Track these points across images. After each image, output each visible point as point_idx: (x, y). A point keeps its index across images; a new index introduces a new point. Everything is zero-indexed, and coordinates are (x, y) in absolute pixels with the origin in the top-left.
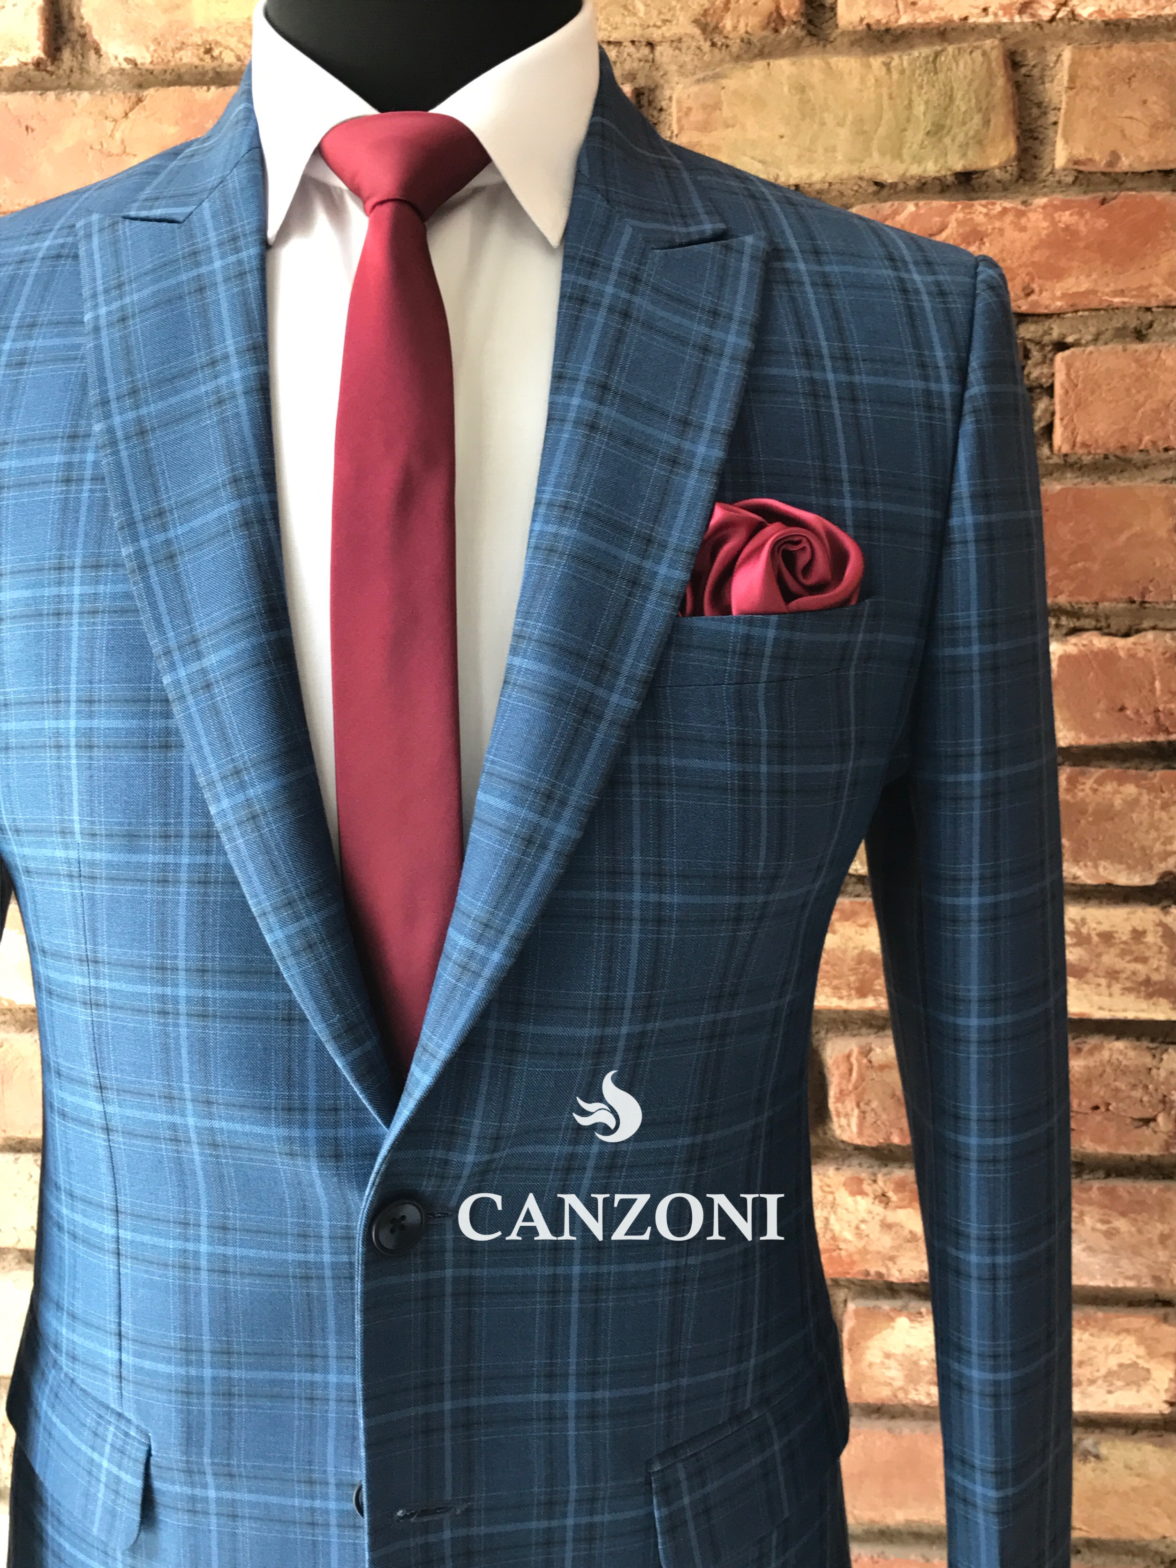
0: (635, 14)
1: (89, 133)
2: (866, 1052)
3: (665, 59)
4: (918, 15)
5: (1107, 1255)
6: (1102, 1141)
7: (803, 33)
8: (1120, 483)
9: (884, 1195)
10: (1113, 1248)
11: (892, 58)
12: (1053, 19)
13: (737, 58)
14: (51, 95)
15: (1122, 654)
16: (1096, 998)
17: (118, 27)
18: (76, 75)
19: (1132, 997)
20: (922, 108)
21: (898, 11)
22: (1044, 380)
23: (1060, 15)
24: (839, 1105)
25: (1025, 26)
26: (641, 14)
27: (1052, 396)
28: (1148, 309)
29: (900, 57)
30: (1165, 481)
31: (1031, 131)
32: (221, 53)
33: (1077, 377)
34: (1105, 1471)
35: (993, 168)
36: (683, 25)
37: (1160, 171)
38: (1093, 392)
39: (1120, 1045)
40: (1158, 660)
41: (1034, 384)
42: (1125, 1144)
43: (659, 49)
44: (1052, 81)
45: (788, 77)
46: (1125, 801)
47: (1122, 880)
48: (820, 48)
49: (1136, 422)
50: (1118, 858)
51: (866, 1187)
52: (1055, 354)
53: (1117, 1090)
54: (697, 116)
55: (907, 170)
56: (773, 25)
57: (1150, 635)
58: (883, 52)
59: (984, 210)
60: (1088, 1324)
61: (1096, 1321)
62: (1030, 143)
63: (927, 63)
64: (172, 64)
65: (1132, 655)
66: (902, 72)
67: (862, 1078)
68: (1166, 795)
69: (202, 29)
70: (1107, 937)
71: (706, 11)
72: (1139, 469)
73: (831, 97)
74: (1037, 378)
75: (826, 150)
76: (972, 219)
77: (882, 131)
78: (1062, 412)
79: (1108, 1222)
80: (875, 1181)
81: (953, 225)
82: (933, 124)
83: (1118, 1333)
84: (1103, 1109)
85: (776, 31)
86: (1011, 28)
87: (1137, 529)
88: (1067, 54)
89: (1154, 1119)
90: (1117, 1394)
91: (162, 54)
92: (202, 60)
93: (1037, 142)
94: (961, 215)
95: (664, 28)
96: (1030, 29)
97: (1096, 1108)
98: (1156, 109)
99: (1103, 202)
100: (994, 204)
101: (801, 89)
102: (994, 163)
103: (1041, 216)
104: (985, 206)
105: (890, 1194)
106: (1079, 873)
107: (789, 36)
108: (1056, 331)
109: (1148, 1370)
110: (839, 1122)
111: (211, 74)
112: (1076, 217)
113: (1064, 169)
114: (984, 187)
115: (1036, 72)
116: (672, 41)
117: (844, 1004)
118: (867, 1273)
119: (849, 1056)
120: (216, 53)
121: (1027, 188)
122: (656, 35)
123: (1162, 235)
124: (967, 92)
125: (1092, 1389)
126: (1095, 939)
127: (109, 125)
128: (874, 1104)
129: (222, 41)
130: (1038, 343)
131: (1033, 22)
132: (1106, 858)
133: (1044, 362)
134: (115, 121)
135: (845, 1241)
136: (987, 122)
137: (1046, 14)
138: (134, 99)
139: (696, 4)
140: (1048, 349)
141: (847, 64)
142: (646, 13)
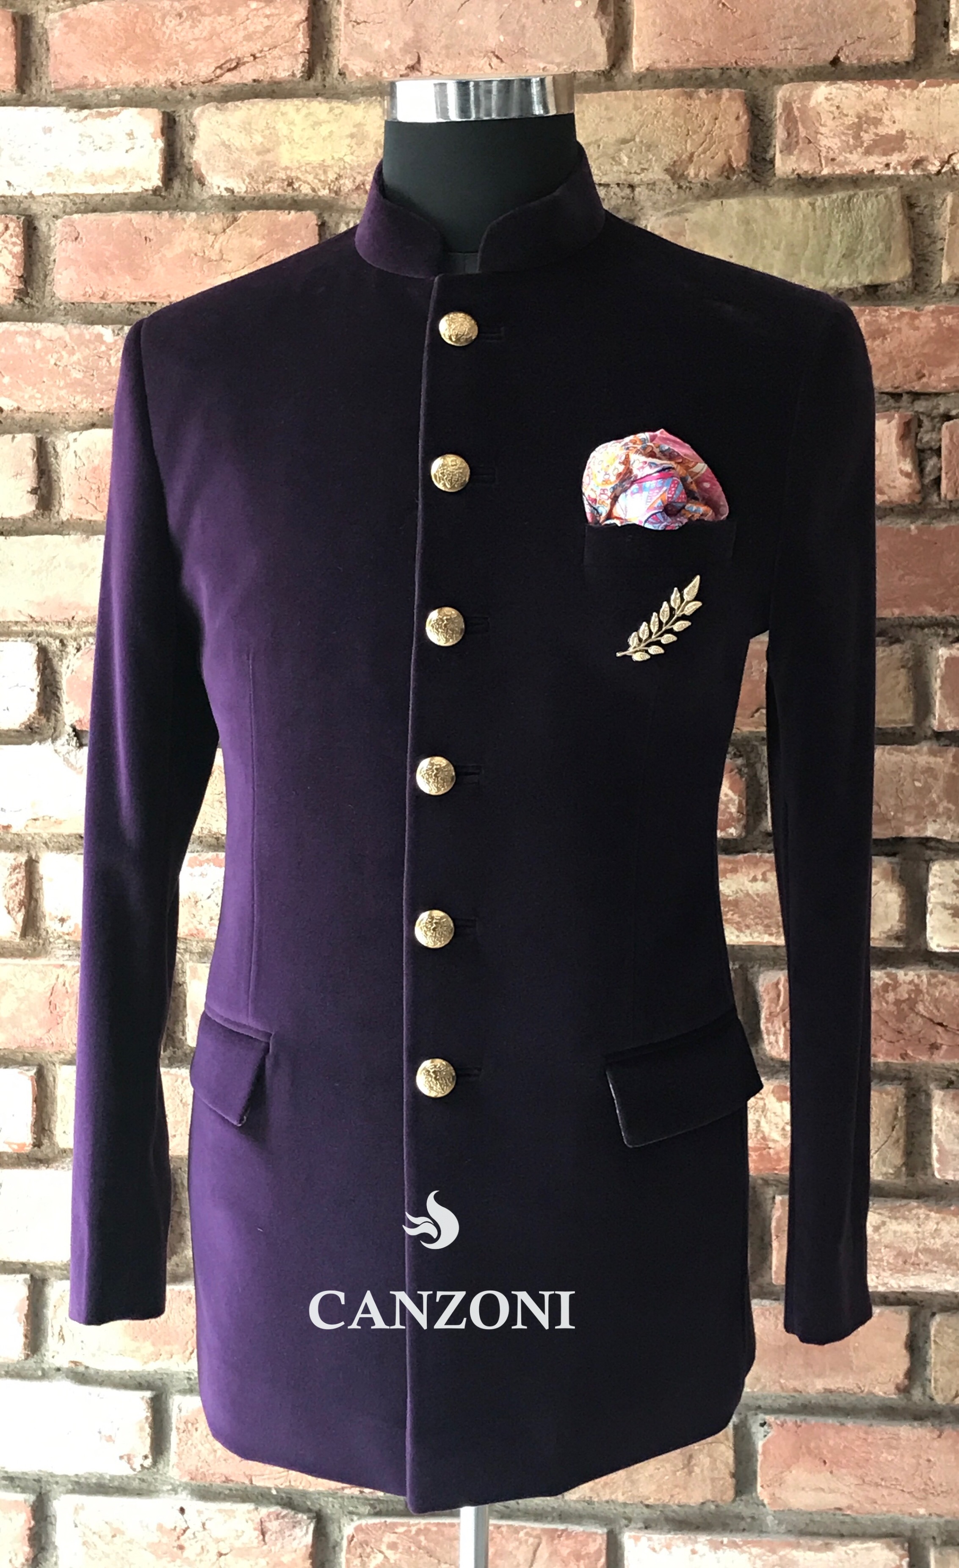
0: (620, 164)
1: (195, 243)
3: (642, 198)
4: (836, 168)
7: (748, 180)
11: (817, 200)
12: (939, 172)
13: (698, 198)
14: (166, 214)
17: (222, 164)
18: (183, 200)
20: (839, 237)
21: (821, 165)
22: (933, 443)
24: (769, 1025)
25: (918, 178)
26: (625, 164)
27: (940, 455)
29: (822, 199)
31: (924, 255)
32: (300, 186)
35: (894, 283)
36: (656, 173)
41: (926, 447)
43: (638, 190)
44: (939, 218)
45: (737, 212)
48: (762, 191)
52: (942, 424)
55: (827, 283)
56: (726, 174)
58: (810, 194)
59: (887, 314)
62: (922, 264)
63: (844, 203)
64: (262, 193)
66: (824, 209)
69: (286, 168)
71: (675, 162)
73: (769, 228)
74: (927, 442)
76: (876, 321)
77: (808, 253)
78: (946, 467)
82: (847, 249)
85: (728, 178)
86: (908, 179)
88: (949, 199)
91: (255, 185)
92: (285, 191)
93: (928, 264)
94: (868, 318)
95: (643, 175)
96: (922, 180)
100: (894, 309)
101: (746, 221)
102: (894, 279)
103: (930, 319)
104: (887, 311)
107: (738, 182)
108: (943, 406)
110: (768, 1039)
111: (289, 201)
112: (956, 321)
113: (948, 284)
114: (887, 298)
115: (926, 211)
116: (648, 184)
119: (777, 984)
120: (296, 186)
121: (920, 298)
122: (636, 179)
124: (873, 226)
127: (211, 238)
129: (302, 178)
130: (929, 416)
131: (924, 175)
133: (933, 430)
134: (216, 235)
135: (774, 1141)
136: (888, 249)
137: (933, 169)
138: (230, 219)
139: (668, 157)
140: (937, 420)
141: (782, 203)
142: (629, 163)
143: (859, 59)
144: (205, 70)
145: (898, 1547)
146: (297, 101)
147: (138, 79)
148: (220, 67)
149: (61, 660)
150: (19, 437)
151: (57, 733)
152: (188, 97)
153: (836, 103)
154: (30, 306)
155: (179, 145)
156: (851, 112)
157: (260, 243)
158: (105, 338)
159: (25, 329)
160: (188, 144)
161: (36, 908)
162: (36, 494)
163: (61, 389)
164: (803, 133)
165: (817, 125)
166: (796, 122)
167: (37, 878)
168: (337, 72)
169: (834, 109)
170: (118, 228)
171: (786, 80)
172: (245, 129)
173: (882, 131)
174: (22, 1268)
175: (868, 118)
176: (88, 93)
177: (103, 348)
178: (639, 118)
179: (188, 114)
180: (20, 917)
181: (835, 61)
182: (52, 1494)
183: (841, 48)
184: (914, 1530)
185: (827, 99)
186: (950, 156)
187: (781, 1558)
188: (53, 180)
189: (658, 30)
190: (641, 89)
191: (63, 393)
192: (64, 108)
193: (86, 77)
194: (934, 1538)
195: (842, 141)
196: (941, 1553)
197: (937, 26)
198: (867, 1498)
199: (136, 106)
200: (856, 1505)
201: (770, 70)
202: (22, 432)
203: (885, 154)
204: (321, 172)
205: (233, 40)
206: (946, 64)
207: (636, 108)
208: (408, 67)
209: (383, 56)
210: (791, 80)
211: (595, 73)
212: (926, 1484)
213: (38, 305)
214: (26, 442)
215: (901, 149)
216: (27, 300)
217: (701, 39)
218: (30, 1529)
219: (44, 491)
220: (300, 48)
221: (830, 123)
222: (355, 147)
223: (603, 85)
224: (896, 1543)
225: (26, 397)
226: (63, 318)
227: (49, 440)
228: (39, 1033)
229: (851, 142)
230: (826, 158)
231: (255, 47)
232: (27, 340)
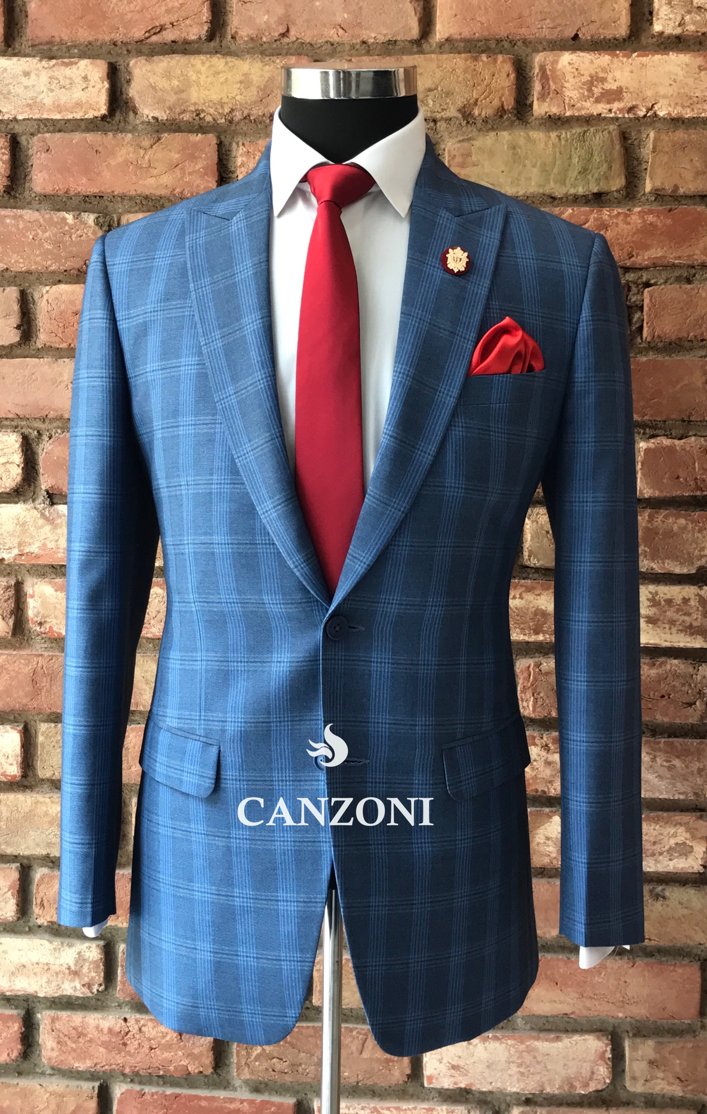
0: (427, 105)
1: (131, 155)
2: (538, 665)
3: (442, 129)
4: (575, 111)
5: (668, 781)
6: (666, 715)
7: (514, 118)
8: (677, 357)
9: (546, 745)
10: (672, 776)
11: (561, 133)
12: (645, 116)
13: (480, 130)
14: (110, 134)
15: (678, 448)
16: (663, 635)
17: (150, 100)
18: (122, 124)
19: (683, 635)
20: (577, 160)
21: (565, 109)
22: (638, 303)
23: (649, 115)
24: (523, 695)
25: (630, 119)
26: (431, 106)
27: (642, 311)
28: (693, 267)
29: (566, 133)
30: (701, 357)
31: (633, 173)
32: (204, 116)
33: (656, 301)
34: (668, 906)
35: (613, 191)
36: (452, 112)
37: (699, 196)
38: (664, 309)
39: (676, 662)
40: (697, 452)
41: (633, 305)
42: (679, 717)
43: (439, 124)
44: (644, 148)
45: (507, 141)
46: (679, 528)
47: (678, 570)
48: (523, 127)
49: (686, 325)
50: (675, 558)
51: (537, 741)
52: (644, 289)
53: (674, 686)
54: (458, 159)
55: (568, 191)
56: (499, 114)
57: (693, 439)
58: (557, 130)
59: (608, 213)
60: (659, 820)
61: (663, 818)
62: (632, 179)
63: (579, 136)
64: (178, 120)
65: (683, 449)
66: (567, 141)
67: (535, 679)
68: (701, 525)
69: (195, 104)
70: (669, 602)
71: (465, 105)
72: (688, 351)
73: (529, 152)
74: (635, 302)
75: (526, 179)
76: (602, 217)
77: (555, 171)
78: (647, 319)
79: (670, 761)
80: (542, 738)
81: (592, 220)
82: (582, 168)
83: (675, 825)
84: (667, 697)
85: (501, 117)
86: (623, 120)
87: (686, 382)
88: (652, 135)
89: (695, 703)
90: (675, 861)
91: (173, 115)
92: (194, 119)
93: (636, 179)
94: (596, 216)
95: (442, 113)
96: (633, 121)
97: (663, 696)
98: (698, 164)
99: (670, 210)
100: (613, 210)
101: (513, 147)
102: (614, 188)
103: (638, 217)
104: (608, 211)
105: (550, 745)
106: (654, 566)
107: (507, 119)
108: (645, 277)
109: (692, 847)
110: (523, 705)
111: (197, 127)
112: (655, 218)
113: (650, 193)
114: (608, 202)
115: (635, 142)
116: (446, 120)
117: (526, 638)
118: (537, 791)
119: (529, 667)
120: (202, 116)
121: (630, 203)
122: (438, 116)
123: (700, 228)
124: (600, 152)
125: (661, 858)
126: (663, 603)
127: (142, 152)
128: (542, 695)
129: (206, 110)
130: (635, 283)
131: (635, 118)
132: (669, 558)
133: (638, 293)
134: (146, 149)
136: (610, 168)
137: (641, 114)
138: (156, 139)
139: (460, 102)
140: (640, 286)
141: (538, 135)
142: (434, 105)
143: (592, 36)
144: (138, 33)
145: (604, 1038)
146: (202, 57)
147: (90, 39)
148: (149, 31)
149: (38, 444)
150: (8, 289)
151: (36, 495)
152: (125, 52)
153: (576, 66)
154: (15, 197)
155: (119, 85)
156: (587, 73)
157: (177, 156)
158: (68, 221)
159: (12, 214)
160: (125, 85)
161: (21, 615)
162: (20, 329)
163: (38, 256)
164: (553, 87)
165: (563, 81)
166: (548, 79)
167: (22, 594)
168: (230, 37)
169: (574, 70)
170: (77, 143)
171: (541, 49)
172: (166, 76)
173: (607, 86)
174: (15, 858)
175: (597, 77)
176: (56, 48)
177: (67, 228)
178: (440, 73)
179: (125, 64)
180: (11, 622)
181: (576, 37)
182: (36, 1010)
183: (580, 28)
184: (614, 1027)
185: (569, 63)
186: (653, 105)
187: (527, 1046)
188: (31, 109)
189: (454, 13)
190: (441, 53)
191: (39, 259)
192: (38, 58)
193: (53, 37)
194: (628, 1032)
195: (579, 92)
196: (633, 1043)
197: (644, 15)
198: (585, 1007)
199: (89, 58)
200: (577, 1012)
201: (530, 43)
202: (9, 286)
203: (609, 102)
204: (219, 107)
205: (158, 13)
206: (650, 40)
207: (439, 67)
208: (280, 34)
209: (264, 26)
210: (544, 50)
211: (410, 42)
212: (623, 997)
213: (20, 196)
214: (12, 293)
215: (620, 99)
216: (13, 193)
217: (483, 19)
218: (22, 1033)
219: (25, 327)
220: (205, 19)
221: (572, 80)
222: (243, 90)
223: (415, 50)
224: (603, 1036)
225: (13, 261)
226: (38, 206)
227: (28, 291)
228: (25, 701)
229: (586, 93)
230: (568, 104)
231: (174, 18)
232: (13, 222)
